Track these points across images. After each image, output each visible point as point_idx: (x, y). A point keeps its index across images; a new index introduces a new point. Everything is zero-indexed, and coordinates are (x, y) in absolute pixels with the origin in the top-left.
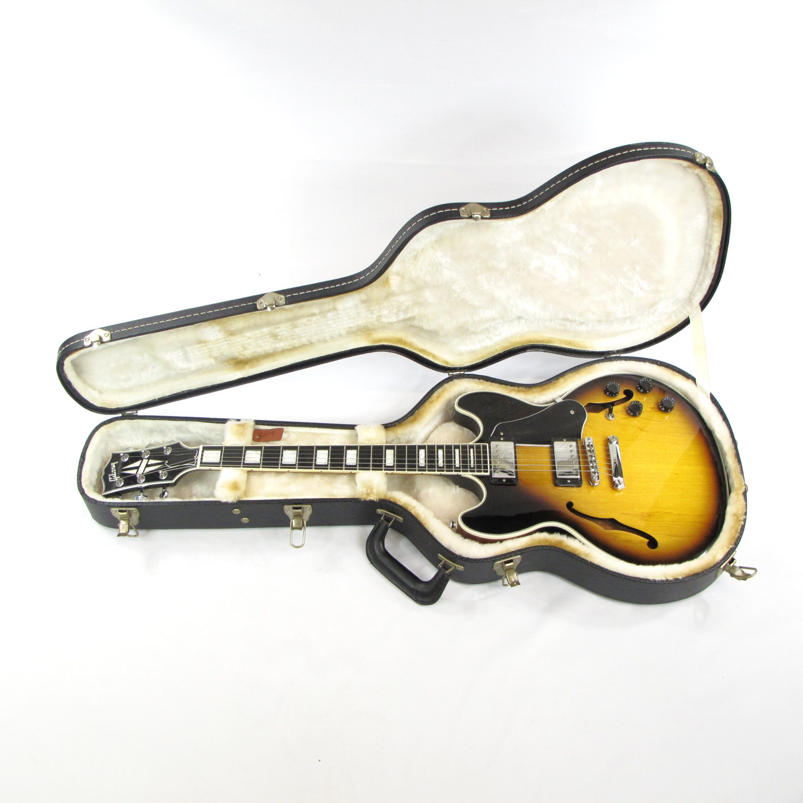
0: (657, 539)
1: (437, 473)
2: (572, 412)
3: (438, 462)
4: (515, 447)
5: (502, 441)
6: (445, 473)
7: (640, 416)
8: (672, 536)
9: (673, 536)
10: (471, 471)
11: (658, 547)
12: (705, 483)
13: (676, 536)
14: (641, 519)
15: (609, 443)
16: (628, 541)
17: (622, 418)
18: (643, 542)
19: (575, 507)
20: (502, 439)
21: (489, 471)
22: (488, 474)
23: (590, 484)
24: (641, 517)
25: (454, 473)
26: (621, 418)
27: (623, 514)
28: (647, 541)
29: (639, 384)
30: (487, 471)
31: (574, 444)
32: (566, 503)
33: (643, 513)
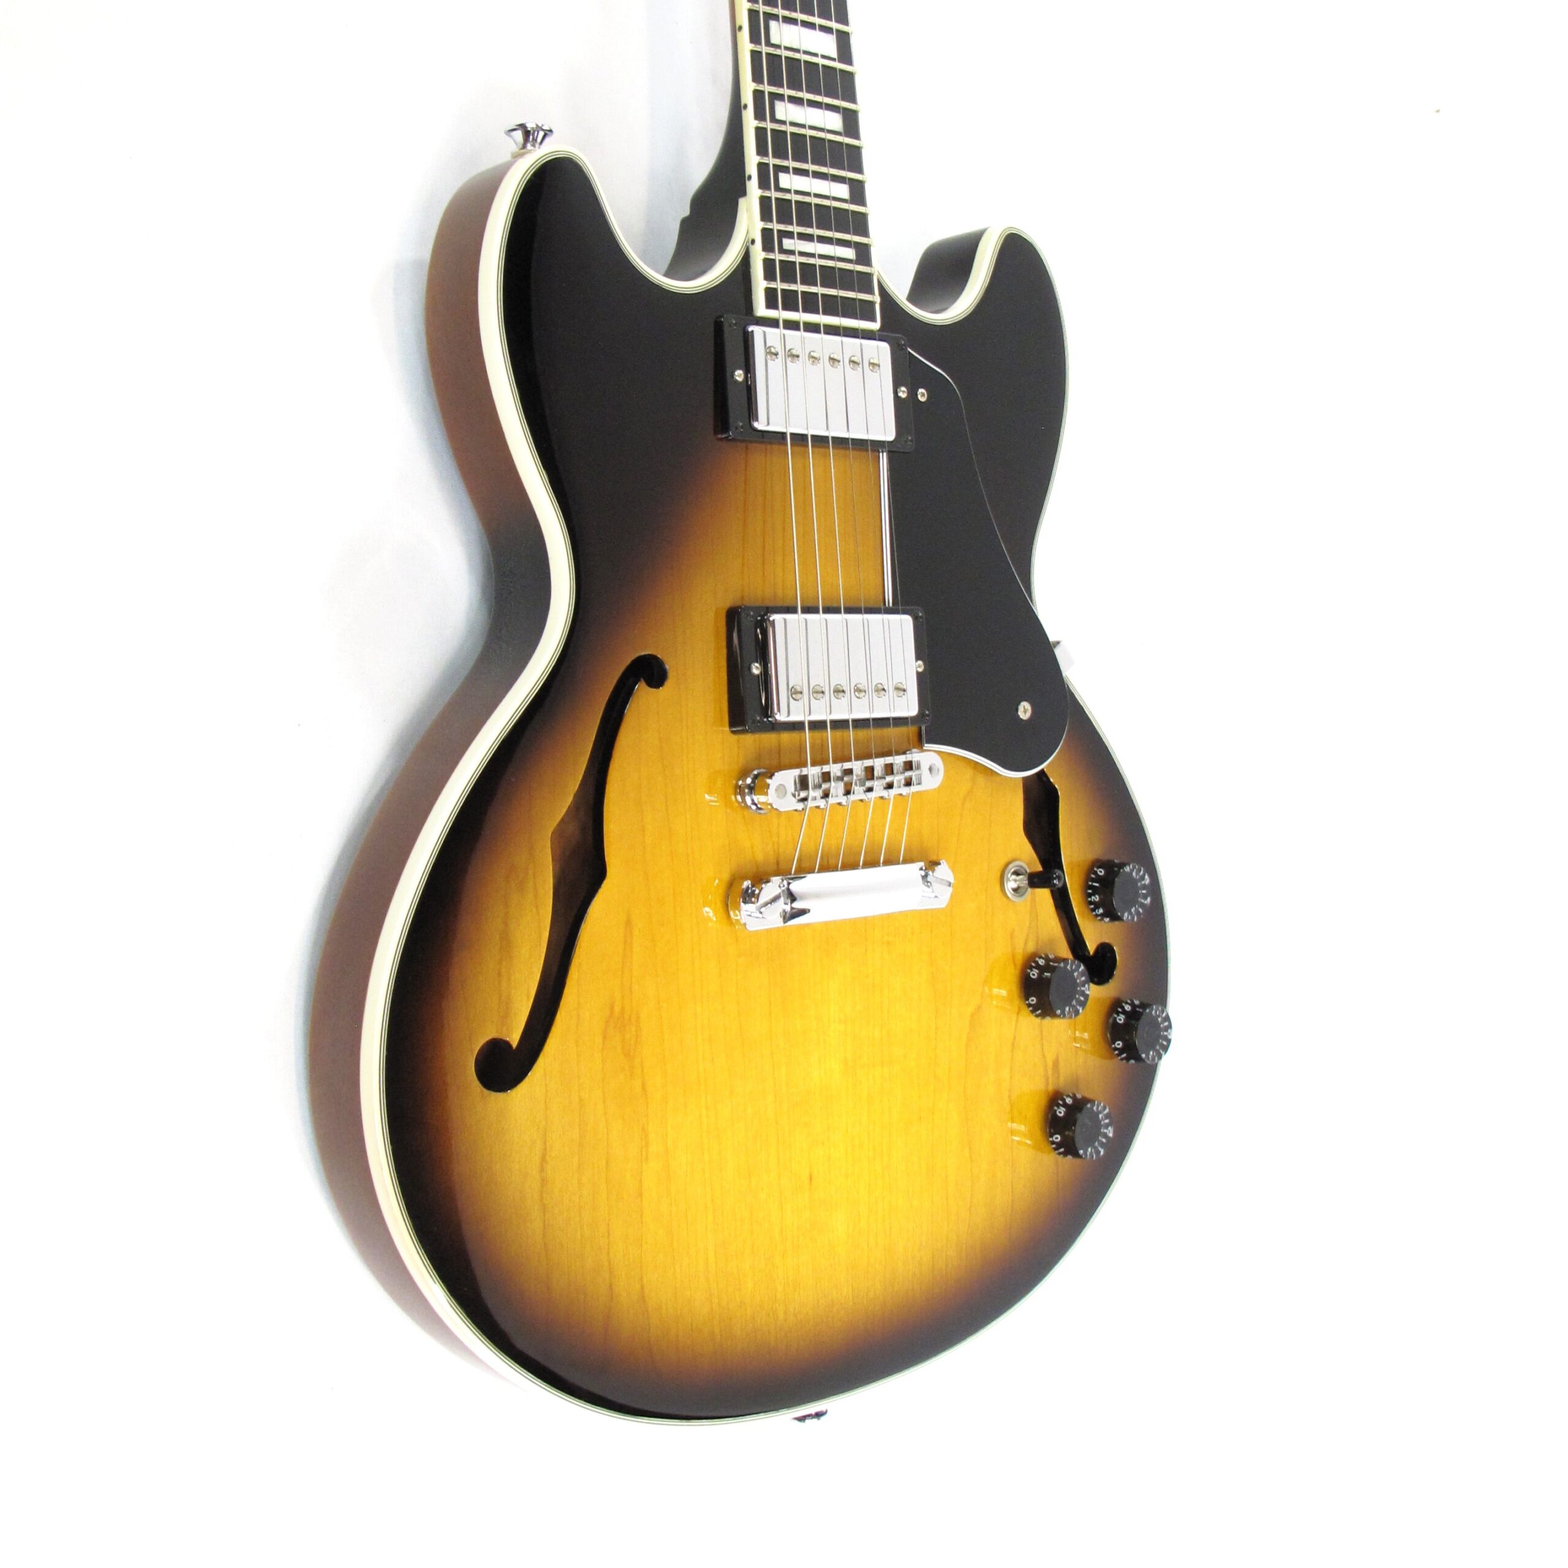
0: (523, 1088)
1: (748, 87)
2: (1025, 711)
3: (794, 100)
4: (877, 446)
5: (896, 393)
6: (750, 123)
7: (1026, 1011)
8: (543, 1159)
9: (542, 1169)
10: (767, 234)
11: (486, 1091)
12: (781, 1316)
13: (544, 1182)
14: (612, 1008)
15: (922, 864)
16: (507, 945)
17: (1012, 936)
18: (506, 1016)
19: (643, 695)
20: (903, 393)
21: (772, 314)
22: (761, 309)
23: (744, 774)
24: (617, 1009)
25: (752, 160)
26: (1013, 930)
27: (628, 923)
28: (514, 1039)
29: (1144, 1006)
30: (771, 303)
31: (909, 706)
32: (659, 656)
33: (638, 1018)
